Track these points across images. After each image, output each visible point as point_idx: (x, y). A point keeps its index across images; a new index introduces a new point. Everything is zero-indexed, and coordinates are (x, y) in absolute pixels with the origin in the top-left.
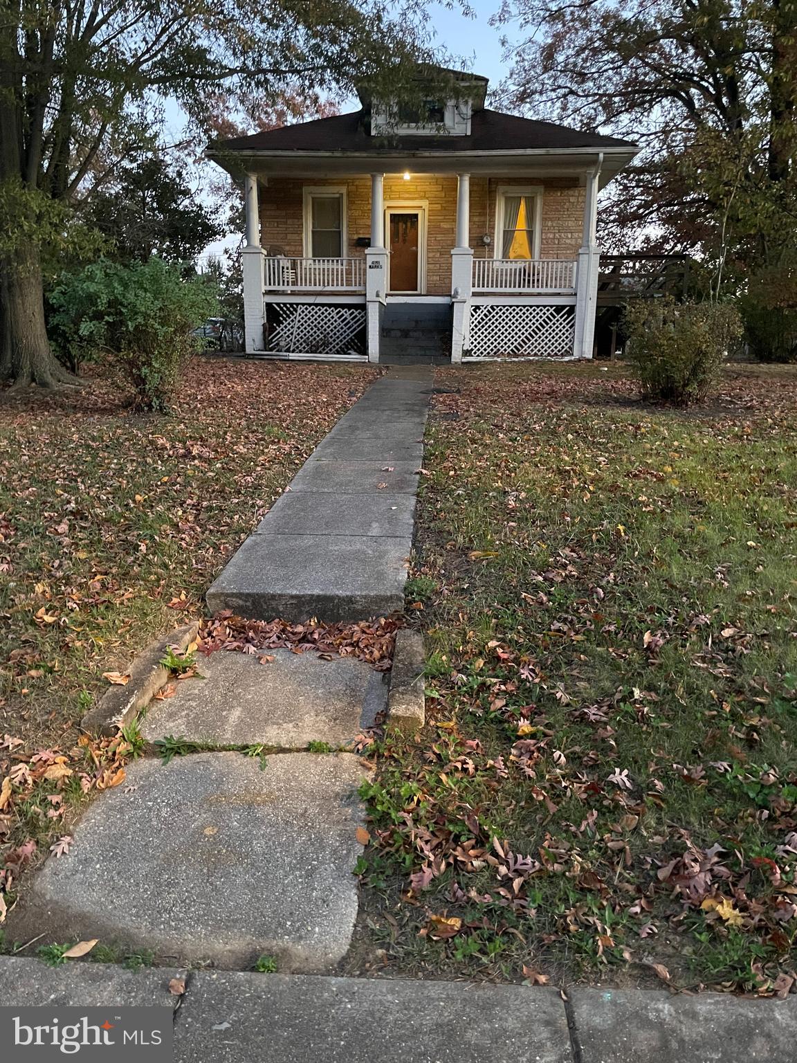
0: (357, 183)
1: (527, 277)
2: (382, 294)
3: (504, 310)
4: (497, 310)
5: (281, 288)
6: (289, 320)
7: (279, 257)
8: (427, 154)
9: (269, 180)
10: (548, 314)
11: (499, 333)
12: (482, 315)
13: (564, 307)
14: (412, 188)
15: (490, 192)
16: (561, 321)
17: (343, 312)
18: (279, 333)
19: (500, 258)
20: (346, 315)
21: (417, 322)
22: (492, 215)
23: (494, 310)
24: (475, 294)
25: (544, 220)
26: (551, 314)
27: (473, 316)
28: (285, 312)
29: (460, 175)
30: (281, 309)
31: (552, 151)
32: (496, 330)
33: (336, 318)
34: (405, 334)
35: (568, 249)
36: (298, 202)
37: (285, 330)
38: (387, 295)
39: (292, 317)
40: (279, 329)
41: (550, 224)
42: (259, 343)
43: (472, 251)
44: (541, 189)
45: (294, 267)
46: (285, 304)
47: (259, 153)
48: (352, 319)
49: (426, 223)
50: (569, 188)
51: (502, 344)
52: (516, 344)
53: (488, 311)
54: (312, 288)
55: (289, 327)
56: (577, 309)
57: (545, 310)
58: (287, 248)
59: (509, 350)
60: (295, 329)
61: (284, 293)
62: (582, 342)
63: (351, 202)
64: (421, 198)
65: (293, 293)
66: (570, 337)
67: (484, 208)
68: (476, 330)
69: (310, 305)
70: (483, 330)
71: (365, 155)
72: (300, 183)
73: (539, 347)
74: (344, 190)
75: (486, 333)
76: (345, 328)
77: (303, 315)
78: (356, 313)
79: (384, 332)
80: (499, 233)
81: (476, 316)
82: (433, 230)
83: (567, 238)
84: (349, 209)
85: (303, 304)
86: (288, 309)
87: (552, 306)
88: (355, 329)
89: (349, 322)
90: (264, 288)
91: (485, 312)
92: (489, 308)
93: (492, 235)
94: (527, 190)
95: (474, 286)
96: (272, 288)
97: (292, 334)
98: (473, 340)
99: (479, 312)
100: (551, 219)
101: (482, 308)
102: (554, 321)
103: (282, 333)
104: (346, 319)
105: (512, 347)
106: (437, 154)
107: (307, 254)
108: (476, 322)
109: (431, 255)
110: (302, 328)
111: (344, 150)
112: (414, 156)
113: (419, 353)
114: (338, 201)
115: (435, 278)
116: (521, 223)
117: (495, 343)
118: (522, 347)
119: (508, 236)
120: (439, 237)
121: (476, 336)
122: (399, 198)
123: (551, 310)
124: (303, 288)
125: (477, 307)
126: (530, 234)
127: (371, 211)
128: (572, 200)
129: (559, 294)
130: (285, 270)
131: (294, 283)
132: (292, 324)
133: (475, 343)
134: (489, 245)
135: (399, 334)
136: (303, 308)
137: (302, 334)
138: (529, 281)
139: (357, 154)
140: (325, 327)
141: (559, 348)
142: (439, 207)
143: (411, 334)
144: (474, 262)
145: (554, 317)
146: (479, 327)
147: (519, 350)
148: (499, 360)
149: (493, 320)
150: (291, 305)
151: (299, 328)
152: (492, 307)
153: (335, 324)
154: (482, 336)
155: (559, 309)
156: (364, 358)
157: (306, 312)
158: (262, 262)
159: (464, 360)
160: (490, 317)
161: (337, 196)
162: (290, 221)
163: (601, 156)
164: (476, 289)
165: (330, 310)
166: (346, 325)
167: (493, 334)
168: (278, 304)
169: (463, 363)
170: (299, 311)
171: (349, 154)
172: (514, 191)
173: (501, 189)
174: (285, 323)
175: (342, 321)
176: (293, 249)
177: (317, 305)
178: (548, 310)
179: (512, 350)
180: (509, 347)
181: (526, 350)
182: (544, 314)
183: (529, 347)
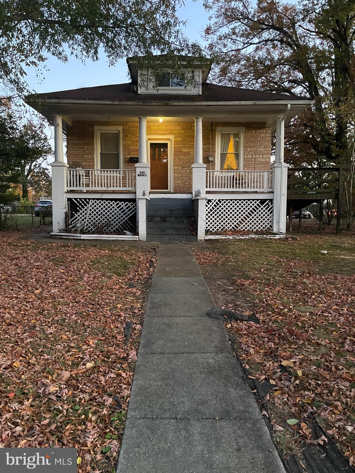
0: (129, 124)
1: (236, 181)
2: (147, 193)
3: (227, 202)
4: (223, 202)
5: (78, 188)
6: (83, 210)
7: (78, 168)
8: (176, 103)
9: (73, 122)
10: (255, 204)
11: (224, 217)
12: (213, 206)
13: (266, 200)
14: (164, 128)
15: (212, 130)
16: (264, 209)
17: (120, 204)
18: (76, 218)
19: (219, 169)
20: (122, 206)
21: (171, 211)
22: (214, 144)
23: (220, 202)
24: (208, 192)
25: (245, 147)
26: (258, 205)
27: (207, 206)
28: (81, 204)
29: (197, 118)
30: (78, 202)
31: (257, 103)
32: (222, 215)
33: (116, 207)
34: (164, 219)
35: (261, 164)
36: (91, 136)
37: (81, 216)
38: (150, 193)
39: (86, 208)
40: (76, 215)
41: (249, 149)
42: (62, 225)
43: (205, 166)
44: (243, 129)
45: (87, 175)
46: (81, 199)
47: (62, 101)
48: (127, 208)
49: (173, 149)
50: (260, 128)
51: (226, 224)
52: (235, 224)
53: (217, 203)
54: (100, 189)
55: (83, 214)
56: (275, 202)
57: (253, 202)
58: (84, 163)
59: (231, 228)
60: (88, 215)
61: (81, 192)
62: (279, 222)
63: (125, 136)
64: (170, 134)
65: (88, 192)
66: (270, 219)
67: (209, 140)
68: (209, 215)
69: (98, 199)
70: (213, 215)
71: (134, 103)
72: (93, 124)
73: (251, 226)
74: (120, 128)
75: (216, 217)
76: (122, 214)
77: (93, 206)
78: (129, 204)
79: (150, 218)
80: (218, 155)
81: (209, 206)
82: (177, 153)
83: (260, 158)
84: (124, 140)
85: (93, 199)
86: (83, 202)
87: (258, 200)
88: (129, 215)
89: (124, 210)
90: (66, 189)
91: (215, 203)
92: (217, 201)
93: (214, 156)
94: (234, 130)
95: (207, 187)
96: (72, 188)
97: (85, 218)
98: (207, 221)
99: (211, 204)
100: (250, 147)
101: (213, 201)
102: (260, 209)
103: (79, 218)
104: (122, 208)
105: (233, 226)
106: (183, 104)
107: (97, 167)
108: (209, 210)
109: (176, 168)
110: (92, 215)
111: (120, 100)
112: (167, 105)
113: (175, 233)
114: (116, 136)
115: (179, 182)
116: (231, 149)
117: (222, 223)
118: (240, 226)
119: (223, 156)
120: (181, 157)
121: (209, 219)
122: (156, 134)
123: (258, 202)
124: (94, 189)
125: (209, 201)
126: (237, 156)
127: (139, 141)
128: (262, 135)
129: (256, 192)
130: (81, 177)
131: (87, 185)
132: (86, 212)
133: (209, 223)
134: (212, 162)
135: (159, 219)
136: (93, 202)
137: (92, 219)
138: (239, 183)
139: (129, 103)
140: (108, 213)
141: (264, 226)
142: (180, 139)
143: (168, 219)
144: (207, 172)
145: (260, 207)
146: (211, 213)
147: (237, 228)
148: (231, 238)
149: (220, 209)
150: (85, 199)
151: (90, 214)
152: (219, 201)
153: (115, 212)
154: (213, 219)
155: (263, 202)
156: (136, 238)
157: (95, 204)
158: (65, 172)
159: (206, 238)
160: (218, 207)
161: (117, 132)
162: (86, 147)
163: (289, 106)
164: (208, 189)
165: (111, 203)
166: (122, 212)
167: (220, 217)
168: (76, 199)
169: (205, 240)
170: (90, 204)
171: (123, 103)
172: (227, 130)
173: (219, 129)
174: (81, 212)
175: (120, 210)
176: (88, 164)
177: (102, 199)
178: (255, 202)
179: (233, 228)
180: (231, 226)
181: (242, 228)
182: (253, 205)
183: (244, 226)
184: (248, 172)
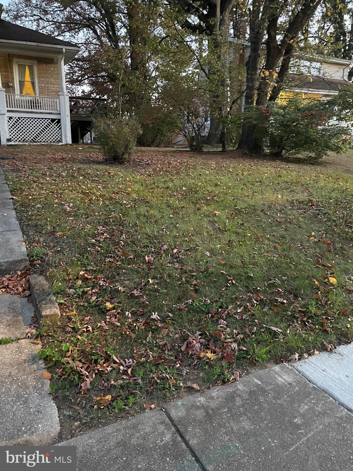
1: (34, 104)
3: (25, 120)
4: (22, 119)
11: (24, 131)
12: (14, 122)
13: (56, 119)
15: (9, 60)
16: (55, 126)
19: (19, 94)
22: (12, 73)
23: (20, 119)
24: (8, 111)
25: (39, 77)
26: (49, 122)
27: (9, 122)
31: (40, 44)
32: (22, 129)
35: (52, 92)
41: (42, 79)
43: (4, 89)
44: (36, 62)
50: (50, 63)
51: (27, 136)
52: (33, 136)
53: (17, 120)
56: (62, 121)
59: (30, 139)
62: (66, 136)
66: (60, 134)
67: (7, 69)
68: (12, 129)
70: (16, 129)
73: (45, 138)
80: (16, 81)
81: (11, 122)
83: (52, 87)
87: (49, 119)
91: (15, 120)
92: (17, 118)
93: (13, 82)
94: (28, 62)
95: (7, 107)
99: (12, 120)
100: (42, 77)
101: (14, 118)
102: (51, 126)
108: (11, 125)
116: (28, 78)
117: (23, 136)
118: (37, 138)
119: (22, 83)
121: (12, 132)
123: (49, 121)
125: (11, 118)
126: (33, 84)
128: (52, 69)
129: (51, 113)
134: (12, 87)
138: (36, 106)
141: (56, 139)
144: (6, 95)
145: (51, 124)
146: (14, 127)
147: (36, 139)
148: (26, 144)
149: (20, 124)
154: (15, 132)
155: (53, 120)
159: (8, 144)
160: (18, 122)
163: (64, 50)
164: (9, 109)
167: (21, 131)
172: (22, 61)
173: (15, 60)
178: (48, 121)
179: (32, 139)
180: (30, 138)
181: (39, 140)
182: (46, 122)
183: (40, 138)
184: (42, 98)
